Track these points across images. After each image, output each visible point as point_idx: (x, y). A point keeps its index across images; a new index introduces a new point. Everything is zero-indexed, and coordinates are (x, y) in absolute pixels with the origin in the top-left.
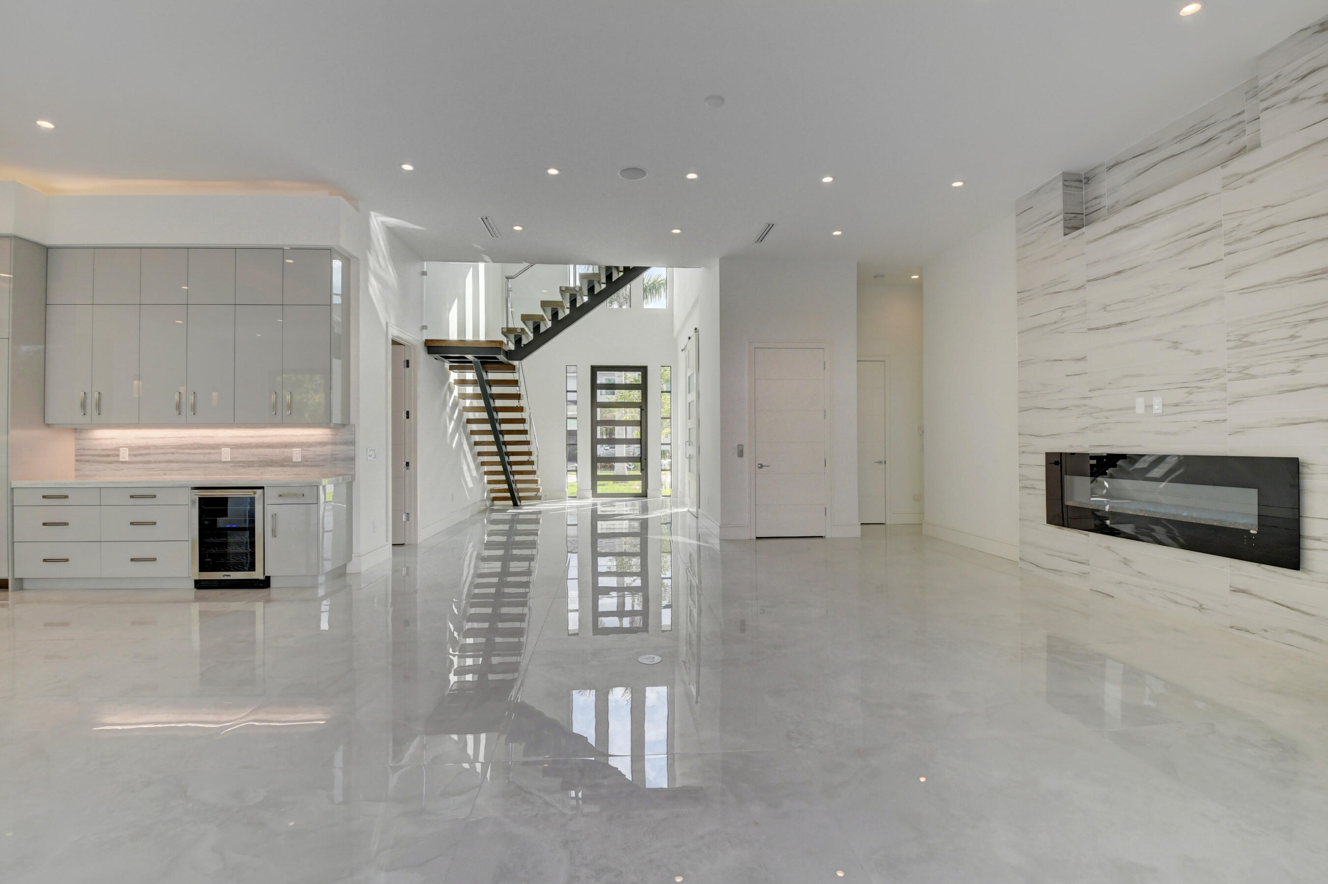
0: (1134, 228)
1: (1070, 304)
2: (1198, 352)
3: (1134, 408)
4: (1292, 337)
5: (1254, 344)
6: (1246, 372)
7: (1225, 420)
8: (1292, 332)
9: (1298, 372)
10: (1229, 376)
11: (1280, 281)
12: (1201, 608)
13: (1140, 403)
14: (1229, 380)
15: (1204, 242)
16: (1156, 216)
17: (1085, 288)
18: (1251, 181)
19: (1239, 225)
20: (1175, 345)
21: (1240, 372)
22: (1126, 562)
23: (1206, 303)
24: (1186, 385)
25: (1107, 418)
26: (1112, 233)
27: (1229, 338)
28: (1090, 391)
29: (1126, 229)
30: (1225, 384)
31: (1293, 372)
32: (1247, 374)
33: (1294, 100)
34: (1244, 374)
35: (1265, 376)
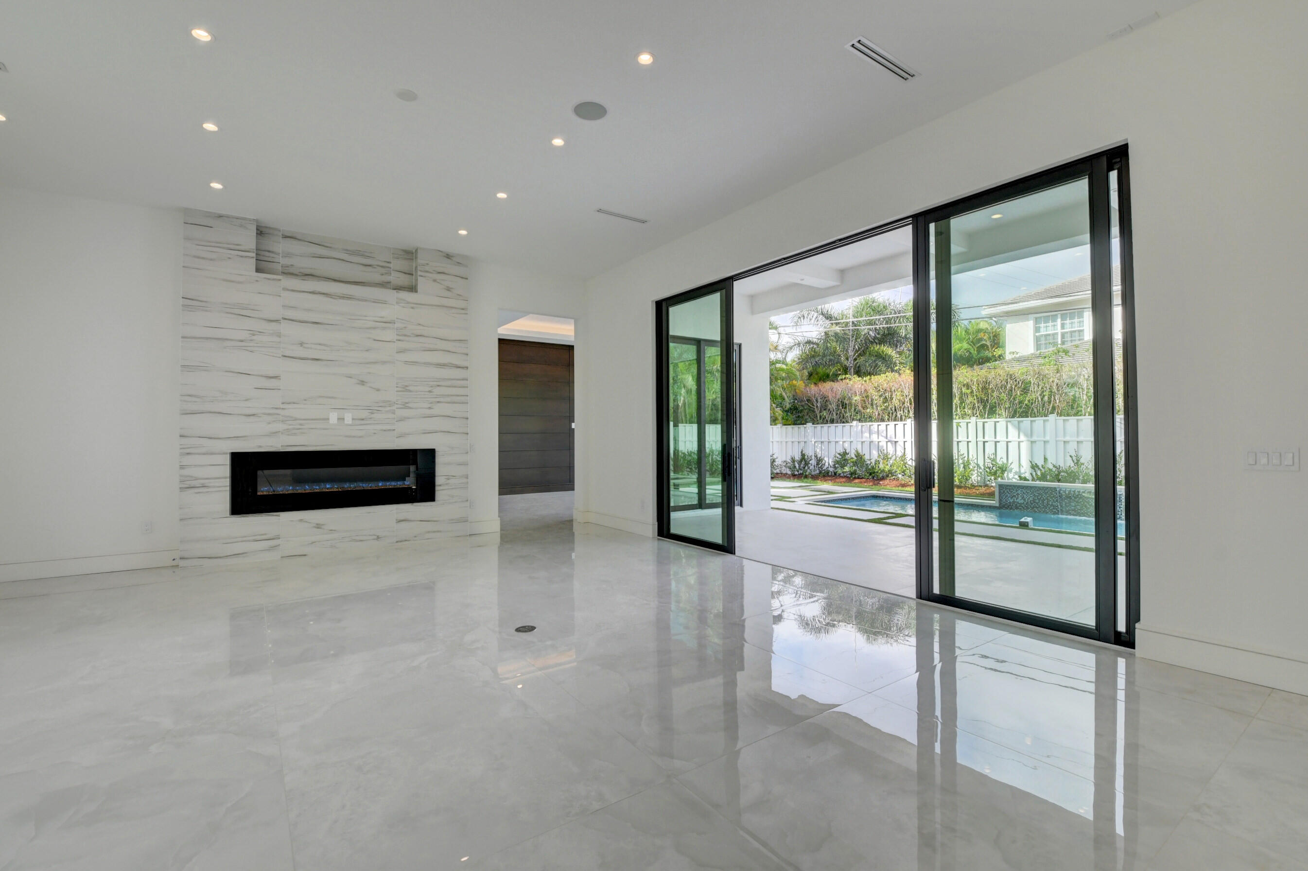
0: (331, 297)
1: (264, 331)
2: (378, 390)
3: (328, 419)
4: (430, 392)
5: (410, 391)
6: (407, 405)
7: (394, 430)
8: (430, 389)
9: (432, 408)
10: (396, 406)
11: (425, 363)
12: (378, 538)
13: (333, 417)
14: (397, 408)
15: (384, 328)
16: (350, 298)
17: (280, 323)
18: (412, 308)
19: (405, 327)
20: (362, 383)
21: (404, 405)
22: (318, 526)
23: (384, 363)
24: (369, 408)
25: (301, 425)
26: (310, 293)
27: (397, 385)
28: (283, 403)
29: (323, 295)
30: (394, 410)
31: (430, 408)
32: (407, 406)
33: (435, 281)
34: (405, 406)
35: (416, 408)
